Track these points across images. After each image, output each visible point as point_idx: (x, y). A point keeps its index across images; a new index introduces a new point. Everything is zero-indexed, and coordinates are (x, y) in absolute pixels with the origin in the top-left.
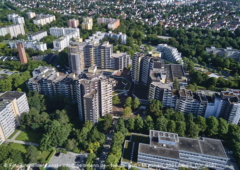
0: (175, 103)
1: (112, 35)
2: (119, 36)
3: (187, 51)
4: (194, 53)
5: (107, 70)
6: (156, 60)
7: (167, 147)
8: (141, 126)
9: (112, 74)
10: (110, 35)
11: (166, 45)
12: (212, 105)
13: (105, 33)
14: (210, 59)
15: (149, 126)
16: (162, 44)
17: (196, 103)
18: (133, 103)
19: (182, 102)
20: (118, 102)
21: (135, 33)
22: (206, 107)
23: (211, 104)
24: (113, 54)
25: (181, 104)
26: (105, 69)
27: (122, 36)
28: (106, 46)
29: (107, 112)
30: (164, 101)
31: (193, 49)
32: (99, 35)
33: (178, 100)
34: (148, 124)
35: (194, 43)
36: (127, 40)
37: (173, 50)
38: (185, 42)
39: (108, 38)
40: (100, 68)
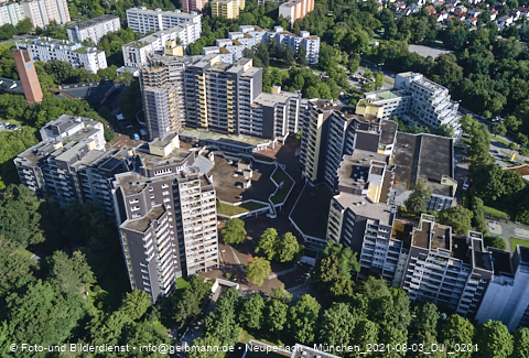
0: (396, 262)
1: (282, 37)
2: (299, 40)
3: (481, 97)
4: (500, 103)
5: (241, 138)
6: (365, 126)
8: (277, 325)
10: (277, 36)
12: (505, 283)
13: (263, 32)
15: (302, 328)
16: (408, 74)
17: (458, 269)
18: (278, 247)
19: (414, 262)
20: (241, 239)
21: (347, 35)
22: (486, 286)
23: (502, 278)
24: (262, 95)
25: (413, 268)
26: (235, 133)
27: (309, 42)
28: (242, 71)
29: (203, 264)
30: (366, 251)
31: (501, 91)
32: (247, 36)
33: (402, 256)
34: (299, 323)
35: (506, 73)
36: (321, 53)
37: (437, 92)
38: (482, 68)
39: (270, 47)
40: (225, 131)
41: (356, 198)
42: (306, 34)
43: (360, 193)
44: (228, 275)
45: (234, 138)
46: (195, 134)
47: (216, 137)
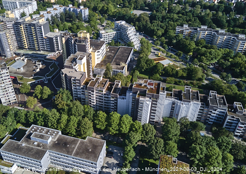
0: (84, 94)
1: (72, 9)
2: (79, 10)
4: (160, 33)
5: (42, 52)
6: (80, 42)
7: (38, 145)
8: (30, 120)
9: (47, 57)
10: (70, 9)
11: (123, 23)
12: (123, 99)
13: (64, 7)
14: (175, 41)
15: (39, 120)
16: (119, 21)
17: (108, 95)
18: (42, 93)
19: (90, 93)
20: (28, 91)
21: (103, 7)
22: (117, 100)
23: (122, 97)
24: (50, 33)
25: (90, 96)
26: (39, 50)
27: (83, 11)
28: (39, 22)
29: (10, 101)
30: (74, 91)
31: (162, 28)
32: (55, 9)
33: (86, 91)
34: (38, 118)
35: (167, 20)
36: (89, 15)
37: (129, 28)
38: (159, 18)
39: (66, 14)
40: (34, 50)
41: (71, 70)
42: (82, 7)
43: (72, 68)
44: (20, 105)
45: (39, 52)
46: (22, 52)
47: (30, 52)
